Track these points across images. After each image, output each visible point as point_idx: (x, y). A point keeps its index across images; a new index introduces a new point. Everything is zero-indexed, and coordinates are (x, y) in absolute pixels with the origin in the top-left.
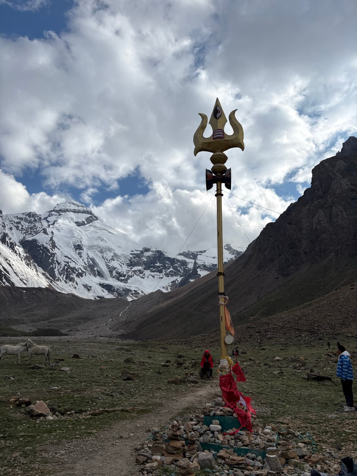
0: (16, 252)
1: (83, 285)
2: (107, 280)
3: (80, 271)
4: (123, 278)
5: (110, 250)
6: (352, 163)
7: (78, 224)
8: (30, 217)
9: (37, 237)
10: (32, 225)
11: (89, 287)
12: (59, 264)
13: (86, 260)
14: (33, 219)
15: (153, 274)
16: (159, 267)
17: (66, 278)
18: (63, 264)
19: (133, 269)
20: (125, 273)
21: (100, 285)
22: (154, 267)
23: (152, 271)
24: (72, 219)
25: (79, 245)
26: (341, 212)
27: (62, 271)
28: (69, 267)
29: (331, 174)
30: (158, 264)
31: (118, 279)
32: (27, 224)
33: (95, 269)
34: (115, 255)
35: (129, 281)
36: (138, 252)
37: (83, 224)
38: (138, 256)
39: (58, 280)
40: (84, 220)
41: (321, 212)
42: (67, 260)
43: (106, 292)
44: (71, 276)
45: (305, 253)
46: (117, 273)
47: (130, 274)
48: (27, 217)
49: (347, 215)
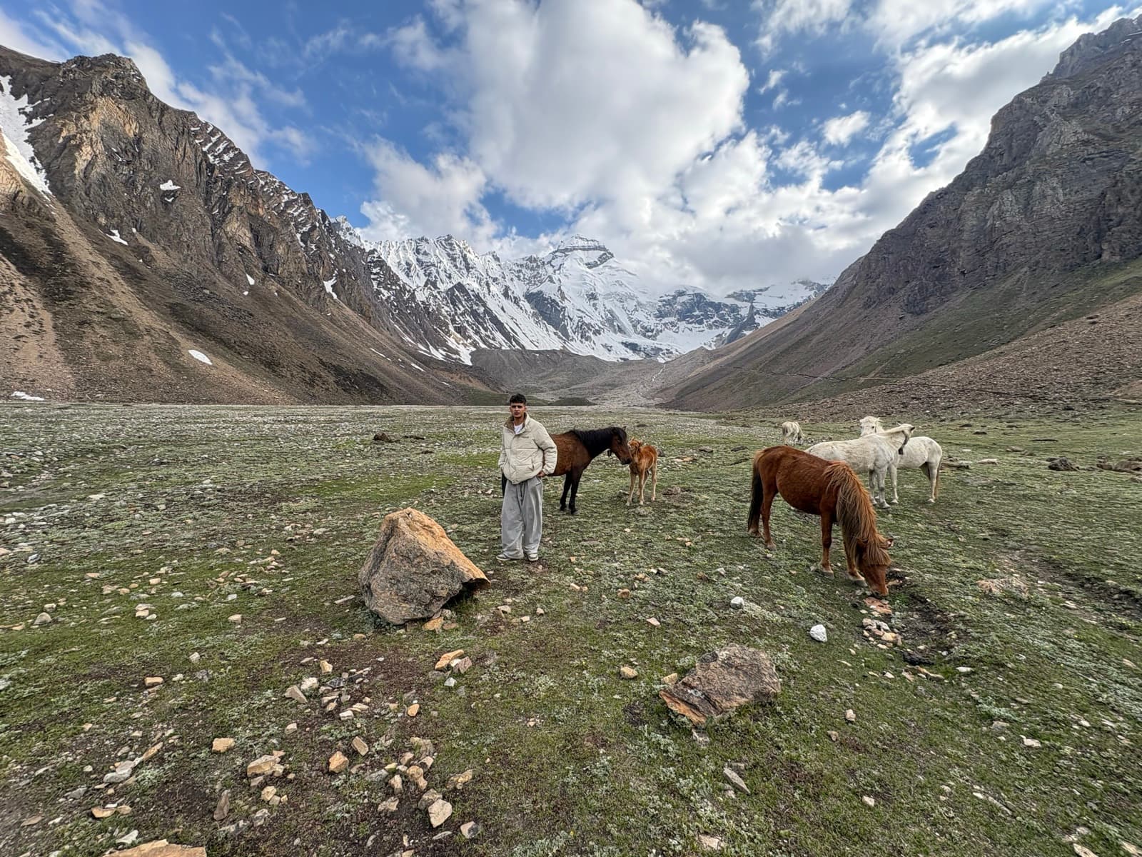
0: (521, 309)
1: (602, 344)
2: (630, 337)
3: (597, 328)
4: (650, 334)
5: (632, 297)
6: (1089, 87)
7: (590, 266)
9: (542, 288)
10: (535, 273)
11: (609, 346)
12: (571, 319)
13: (603, 314)
14: (535, 265)
15: (690, 326)
16: (698, 316)
17: (582, 337)
18: (576, 319)
19: (663, 322)
20: (652, 327)
21: (622, 343)
22: (692, 317)
23: (689, 323)
24: (581, 259)
25: (592, 294)
26: (1054, 189)
27: (576, 328)
28: (583, 323)
29: (1036, 118)
30: (697, 313)
31: (644, 335)
32: (529, 272)
33: (615, 323)
34: (639, 304)
35: (658, 337)
36: (669, 298)
37: (596, 265)
38: (669, 303)
39: (572, 340)
40: (596, 260)
41: (1008, 196)
42: (580, 314)
43: (631, 352)
44: (587, 334)
45: (963, 273)
46: (642, 327)
47: (659, 328)
48: (529, 263)
49: (1065, 195)
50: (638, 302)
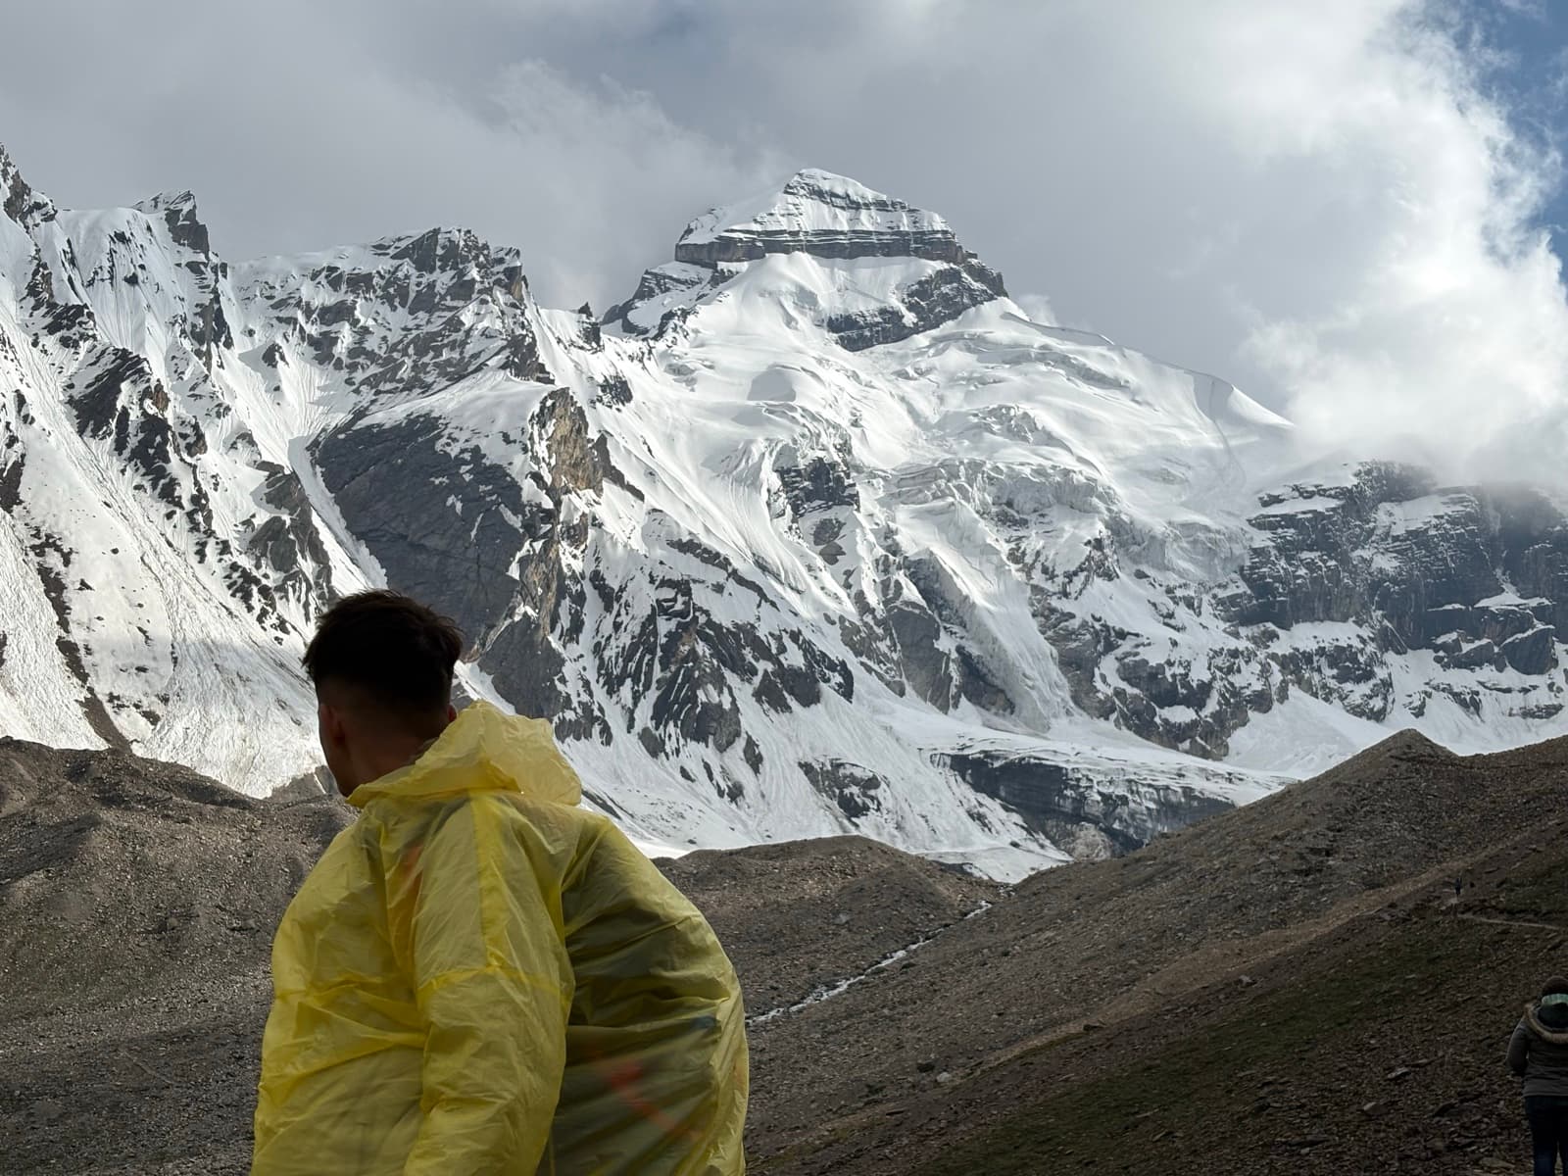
0: (168, 493)
1: (807, 768)
2: (1039, 727)
3: (794, 658)
4: (1181, 715)
5: (1074, 496)
7: (851, 332)
8: (424, 265)
9: (445, 401)
10: (437, 324)
11: (855, 781)
12: (609, 598)
13: (868, 582)
14: (443, 279)
15: (1462, 679)
16: (1513, 620)
17: (661, 713)
18: (643, 598)
19: (1282, 646)
20: (1200, 674)
21: (961, 764)
22: (1474, 623)
23: (1454, 659)
24: (806, 298)
25: (821, 471)
27: (628, 654)
28: (691, 622)
30: (1508, 599)
31: (1142, 725)
32: (400, 318)
33: (945, 644)
34: (1123, 533)
35: (1239, 738)
36: (1321, 505)
37: (890, 329)
38: (1316, 533)
39: (589, 724)
40: (895, 302)
42: (686, 566)
43: (1008, 824)
44: (707, 695)
46: (1133, 672)
47: (1248, 679)
48: (407, 267)
50: (1116, 526)
